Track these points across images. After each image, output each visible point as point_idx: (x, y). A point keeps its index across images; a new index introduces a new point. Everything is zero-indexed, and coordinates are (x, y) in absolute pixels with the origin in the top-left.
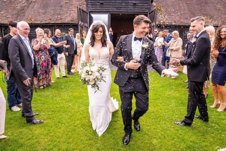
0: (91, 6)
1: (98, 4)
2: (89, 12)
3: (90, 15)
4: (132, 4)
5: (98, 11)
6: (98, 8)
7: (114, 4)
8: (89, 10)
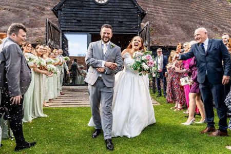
0: (64, 24)
1: (74, 21)
2: (62, 31)
3: (63, 34)
4: (117, 22)
5: (74, 30)
6: (75, 27)
7: (95, 22)
8: (62, 29)
